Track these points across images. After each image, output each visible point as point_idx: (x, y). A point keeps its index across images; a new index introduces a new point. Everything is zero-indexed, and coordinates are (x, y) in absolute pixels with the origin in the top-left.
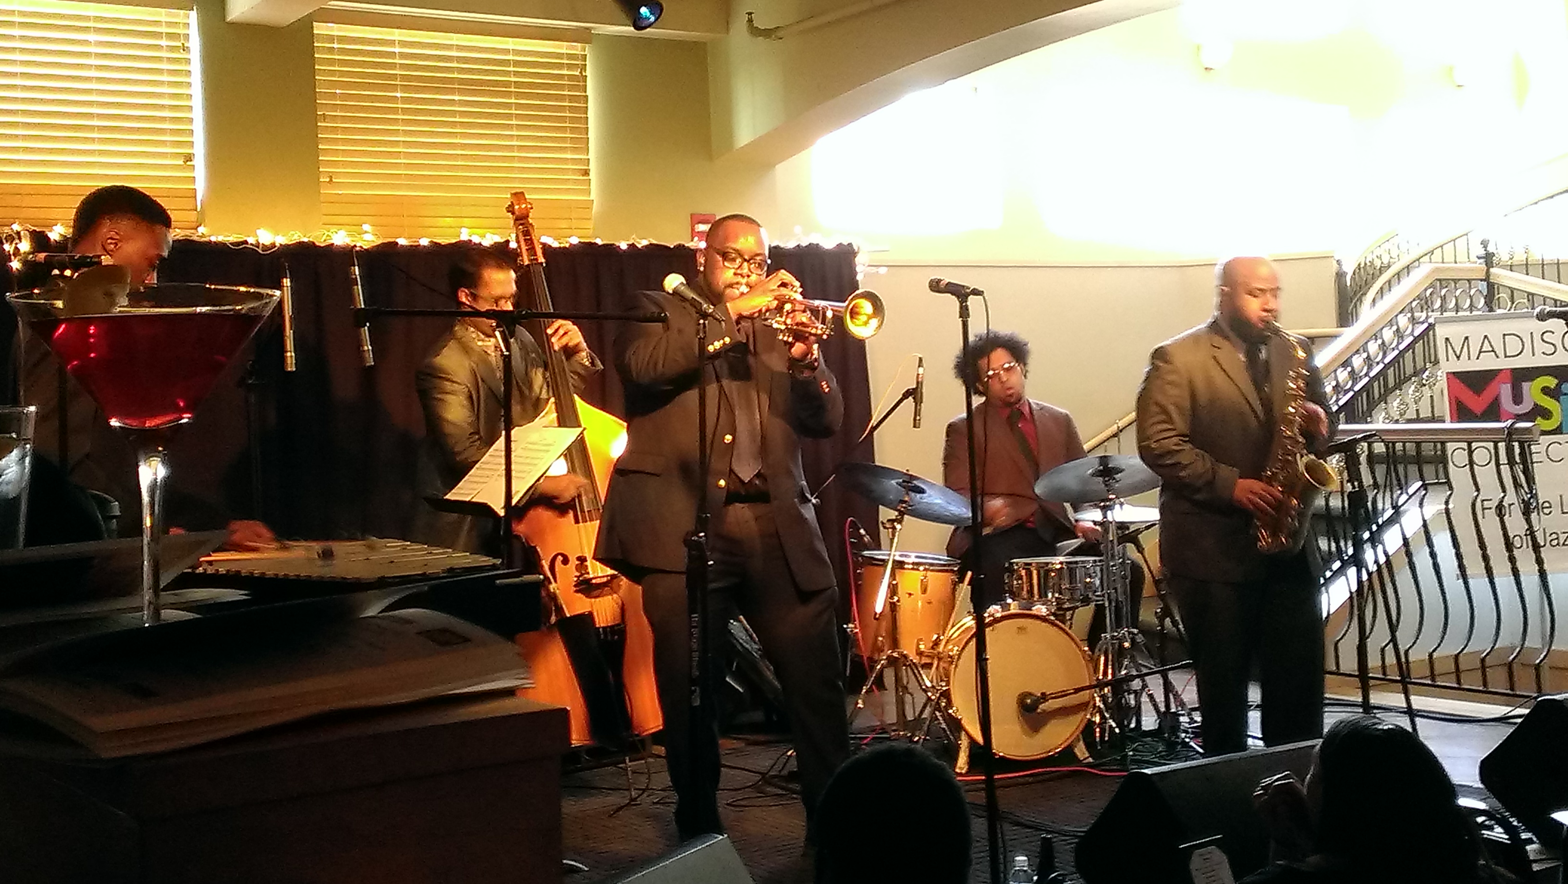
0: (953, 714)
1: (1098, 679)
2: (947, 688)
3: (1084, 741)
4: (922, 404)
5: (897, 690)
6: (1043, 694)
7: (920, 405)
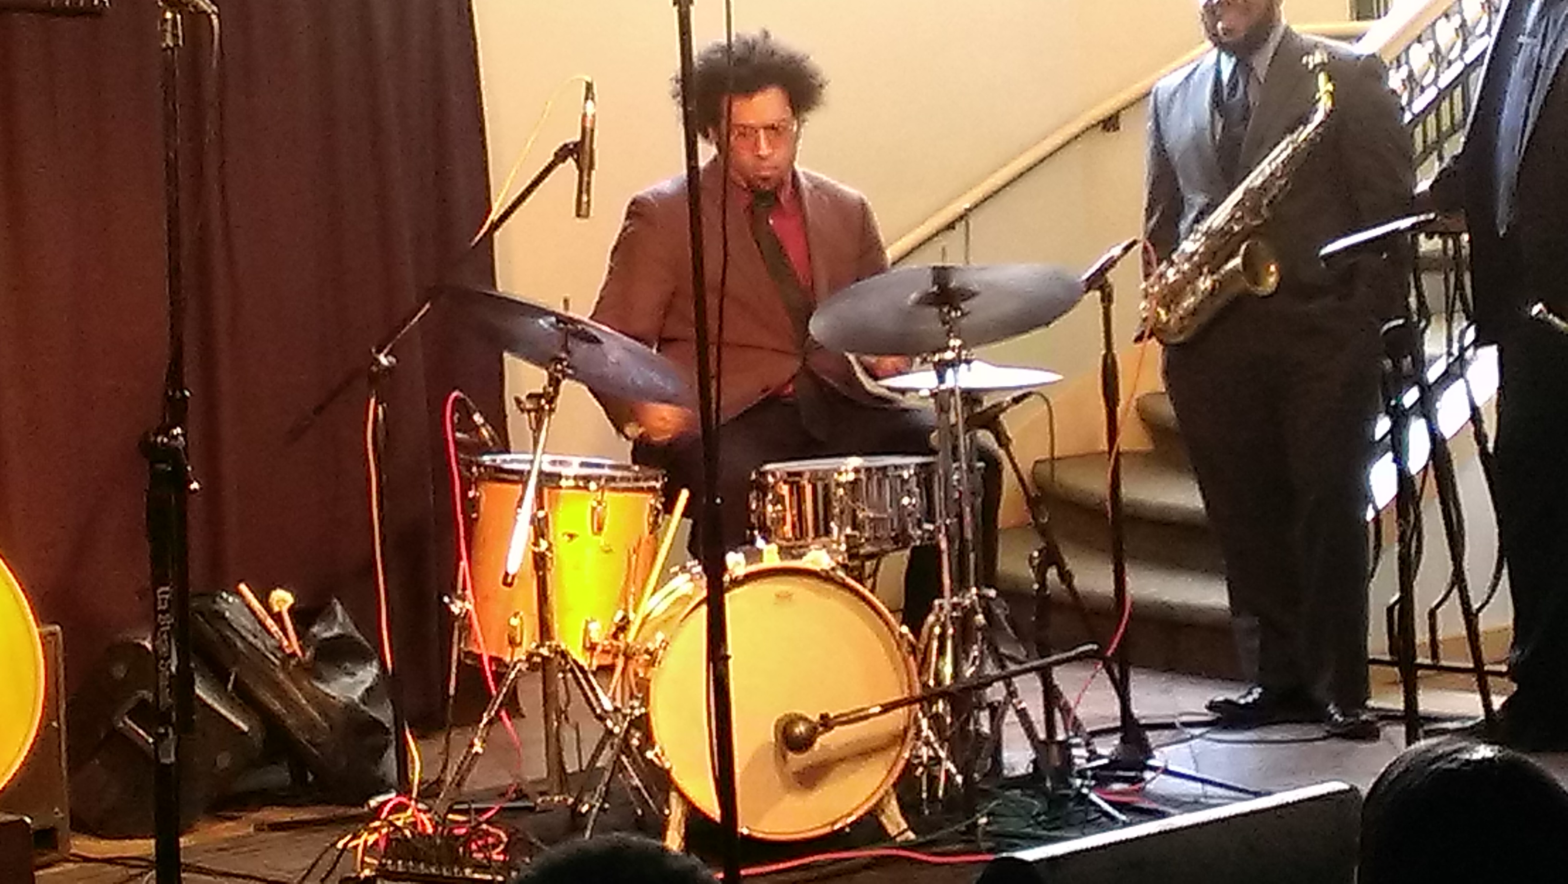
0: (656, 760)
1: (925, 685)
2: (643, 710)
3: (899, 799)
4: (593, 173)
5: (546, 717)
6: (824, 717)
7: (589, 175)
